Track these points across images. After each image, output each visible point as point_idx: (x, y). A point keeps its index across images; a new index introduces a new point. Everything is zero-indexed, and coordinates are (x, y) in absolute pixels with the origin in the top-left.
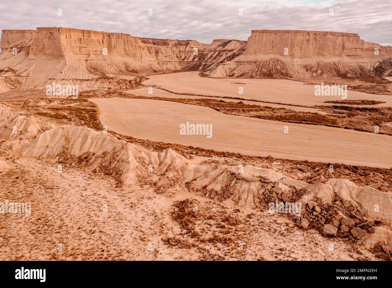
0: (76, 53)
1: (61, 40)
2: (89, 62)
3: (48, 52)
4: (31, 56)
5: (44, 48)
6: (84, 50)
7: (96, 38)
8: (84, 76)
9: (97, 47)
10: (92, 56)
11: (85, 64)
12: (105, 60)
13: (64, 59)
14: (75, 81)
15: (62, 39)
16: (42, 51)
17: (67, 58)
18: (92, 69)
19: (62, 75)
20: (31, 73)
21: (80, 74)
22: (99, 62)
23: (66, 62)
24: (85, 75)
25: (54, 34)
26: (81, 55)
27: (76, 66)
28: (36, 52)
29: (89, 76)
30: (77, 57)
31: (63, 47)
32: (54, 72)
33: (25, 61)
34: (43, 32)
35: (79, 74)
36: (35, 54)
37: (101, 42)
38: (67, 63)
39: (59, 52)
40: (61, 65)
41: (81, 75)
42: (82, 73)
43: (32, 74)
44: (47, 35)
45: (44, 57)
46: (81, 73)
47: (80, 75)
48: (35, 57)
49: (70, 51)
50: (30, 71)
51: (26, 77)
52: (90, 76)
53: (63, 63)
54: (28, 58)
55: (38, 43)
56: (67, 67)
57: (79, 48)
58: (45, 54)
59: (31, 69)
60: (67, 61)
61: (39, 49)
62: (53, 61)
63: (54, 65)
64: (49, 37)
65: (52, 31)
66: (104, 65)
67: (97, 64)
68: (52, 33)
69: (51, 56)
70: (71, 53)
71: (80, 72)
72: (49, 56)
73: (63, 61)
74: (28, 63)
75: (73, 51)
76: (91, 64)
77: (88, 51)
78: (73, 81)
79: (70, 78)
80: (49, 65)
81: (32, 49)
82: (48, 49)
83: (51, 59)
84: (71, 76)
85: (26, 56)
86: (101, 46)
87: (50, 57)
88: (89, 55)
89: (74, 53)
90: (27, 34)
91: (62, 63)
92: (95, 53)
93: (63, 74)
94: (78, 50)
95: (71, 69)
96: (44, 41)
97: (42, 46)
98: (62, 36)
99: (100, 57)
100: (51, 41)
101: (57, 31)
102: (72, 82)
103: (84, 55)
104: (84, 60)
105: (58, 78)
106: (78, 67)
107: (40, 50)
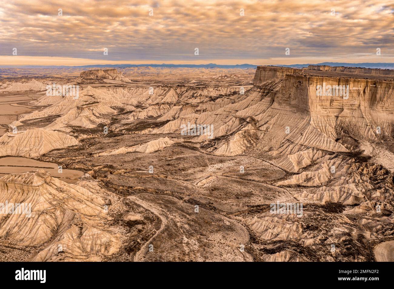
0: (324, 107)
1: (309, 91)
2: (341, 120)
3: (293, 102)
4: (275, 105)
5: (289, 97)
6: (336, 104)
7: (355, 88)
8: (328, 144)
9: (355, 99)
10: (346, 112)
11: (334, 122)
12: (364, 118)
13: (309, 115)
14: (315, 151)
15: (311, 90)
16: (287, 100)
17: (313, 114)
18: (342, 131)
19: (302, 138)
20: (271, 127)
21: (324, 140)
22: (354, 120)
23: (310, 120)
24: (330, 143)
25: (303, 83)
26: (332, 109)
27: (322, 126)
28: (280, 101)
29: (335, 146)
30: (326, 112)
31: (310, 101)
32: (294, 131)
33: (268, 110)
34: (291, 80)
35: (322, 141)
36: (280, 104)
37: (362, 92)
38: (312, 122)
39: (305, 106)
40: (303, 123)
41: (325, 142)
42: (327, 141)
43: (272, 129)
44: (295, 84)
45: (288, 108)
46: (326, 139)
47: (323, 143)
48: (279, 106)
49: (318, 106)
50: (271, 124)
51: (264, 132)
52: (337, 146)
53: (307, 120)
54: (272, 106)
55: (284, 92)
56: (310, 128)
57: (329, 101)
58: (290, 104)
59: (272, 122)
60: (312, 119)
61: (284, 98)
62: (297, 114)
63: (296, 120)
64: (297, 86)
65: (301, 80)
66: (360, 125)
67: (350, 122)
68: (300, 82)
69: (296, 107)
70: (319, 107)
71: (324, 138)
72: (294, 107)
73: (307, 118)
74: (270, 113)
75: (322, 105)
76: (341, 122)
77: (341, 105)
78: (313, 150)
79: (310, 145)
80: (291, 119)
81: (278, 97)
82: (293, 99)
83: (295, 112)
84: (312, 142)
85: (271, 103)
86: (361, 98)
87: (295, 109)
88: (342, 110)
89: (322, 107)
90: (278, 73)
91: (305, 121)
92: (351, 108)
93: (304, 137)
94: (328, 103)
95: (314, 131)
96: (291, 90)
97: (287, 96)
98: (311, 87)
99: (356, 114)
100: (298, 91)
101: (306, 80)
102: (311, 151)
103: (335, 110)
104: (333, 116)
105: (296, 142)
106: (324, 128)
107: (286, 99)
